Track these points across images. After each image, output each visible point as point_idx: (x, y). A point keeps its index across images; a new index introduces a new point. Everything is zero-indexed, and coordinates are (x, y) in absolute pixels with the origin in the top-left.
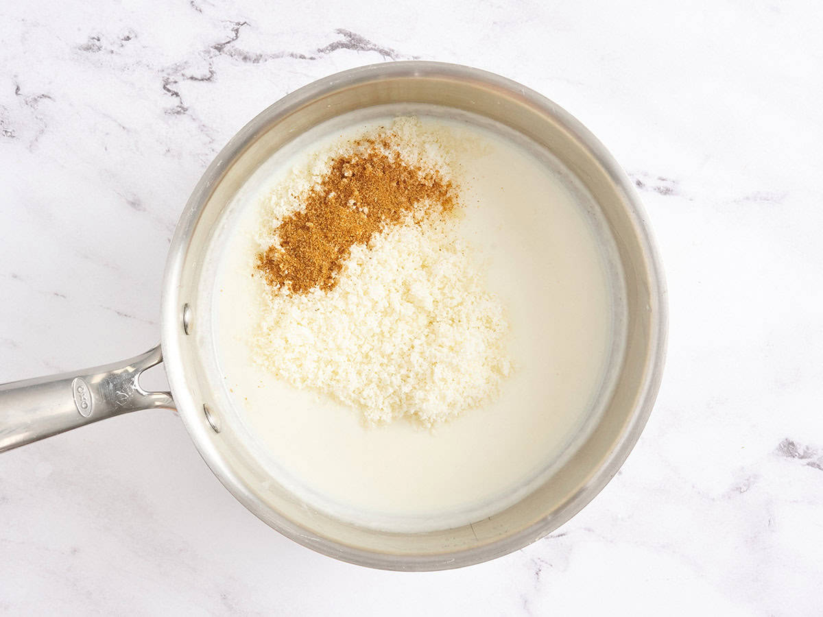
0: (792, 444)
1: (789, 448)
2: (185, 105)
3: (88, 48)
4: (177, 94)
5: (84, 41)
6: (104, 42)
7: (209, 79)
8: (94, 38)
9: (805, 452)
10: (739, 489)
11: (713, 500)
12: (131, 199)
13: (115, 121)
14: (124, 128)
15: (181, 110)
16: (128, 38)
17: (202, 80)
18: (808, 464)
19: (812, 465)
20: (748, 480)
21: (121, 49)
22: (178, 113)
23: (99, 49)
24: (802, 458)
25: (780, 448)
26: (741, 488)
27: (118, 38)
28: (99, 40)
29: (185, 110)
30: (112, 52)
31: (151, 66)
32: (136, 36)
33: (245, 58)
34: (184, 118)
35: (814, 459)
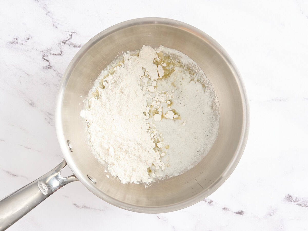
0: (291, 196)
1: (289, 198)
2: (51, 65)
3: (13, 43)
4: (48, 61)
5: (11, 40)
6: (19, 41)
7: (60, 55)
8: (15, 39)
9: (296, 200)
10: (270, 215)
11: (260, 219)
12: (30, 102)
13: (24, 71)
14: (27, 74)
15: (50, 67)
16: (28, 39)
17: (58, 55)
18: (297, 204)
19: (299, 204)
20: (273, 211)
21: (26, 43)
22: (49, 68)
23: (17, 43)
24: (294, 202)
25: (286, 198)
26: (270, 214)
27: (25, 38)
28: (17, 40)
29: (51, 67)
30: (22, 44)
31: (37, 49)
32: (32, 38)
33: (75, 46)
34: (51, 70)
35: (299, 202)
